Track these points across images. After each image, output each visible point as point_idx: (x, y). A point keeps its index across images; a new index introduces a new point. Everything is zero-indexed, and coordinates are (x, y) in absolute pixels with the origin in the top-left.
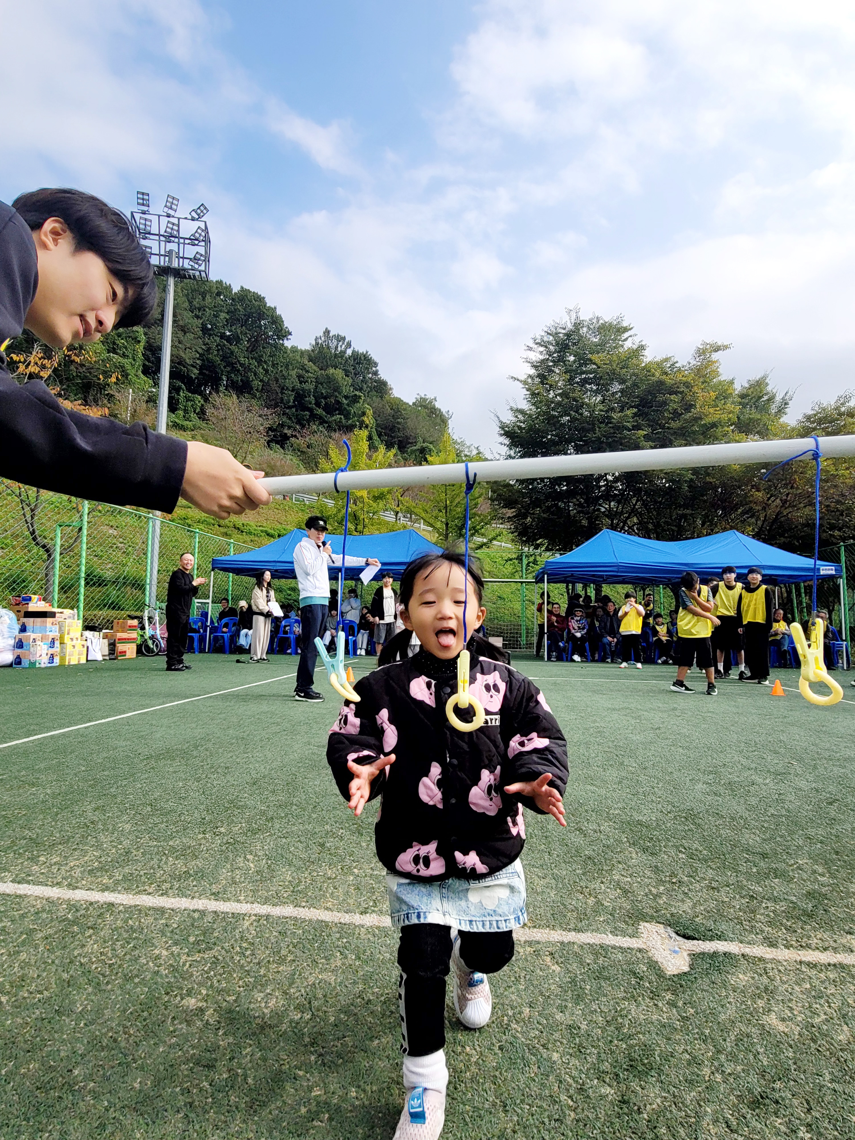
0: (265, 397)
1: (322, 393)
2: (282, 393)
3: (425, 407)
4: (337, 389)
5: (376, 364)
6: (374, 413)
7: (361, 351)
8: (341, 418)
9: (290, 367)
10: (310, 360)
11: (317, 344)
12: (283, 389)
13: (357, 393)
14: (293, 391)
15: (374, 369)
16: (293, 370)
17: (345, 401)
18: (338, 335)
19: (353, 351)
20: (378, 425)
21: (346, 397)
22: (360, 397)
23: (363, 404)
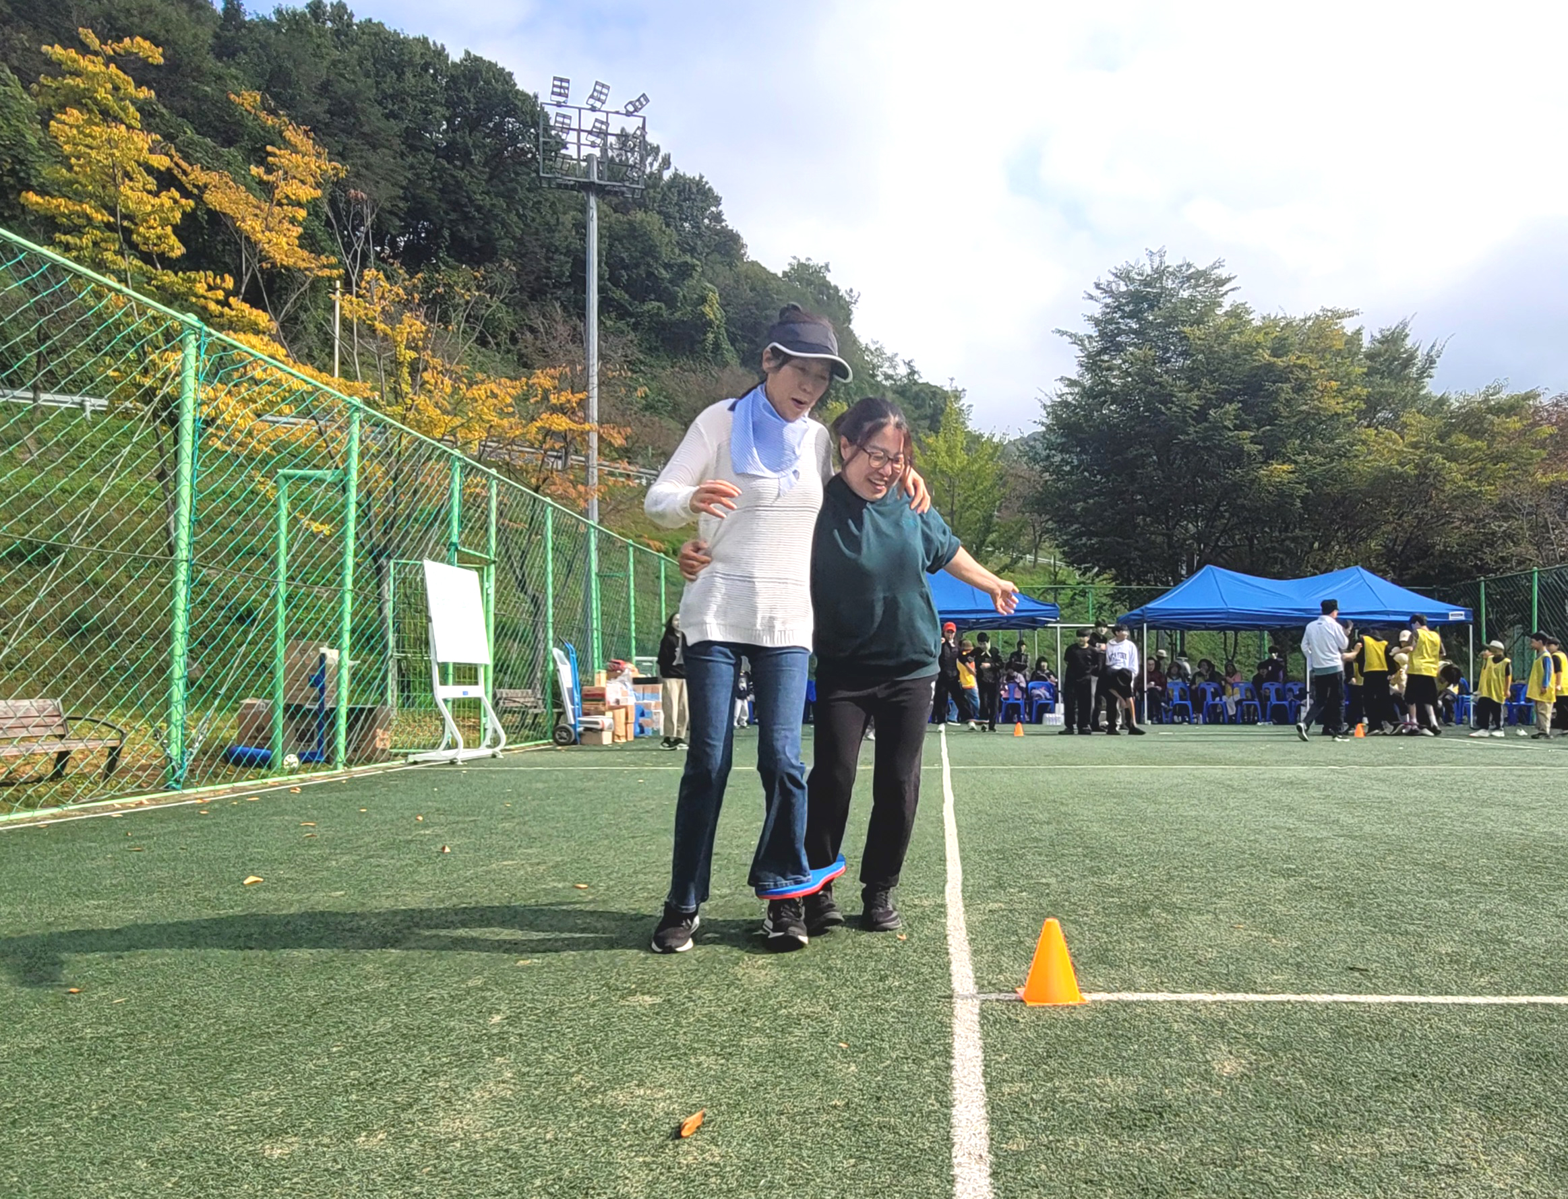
1: (622, 259)
2: (548, 259)
3: (807, 281)
4: (650, 251)
5: (717, 201)
6: (721, 297)
7: (689, 175)
8: (659, 308)
9: (560, 207)
11: (606, 160)
12: (548, 250)
13: (688, 258)
15: (713, 209)
17: (665, 274)
18: (646, 143)
19: (676, 175)
20: (729, 321)
21: (667, 266)
22: (693, 267)
23: (699, 281)
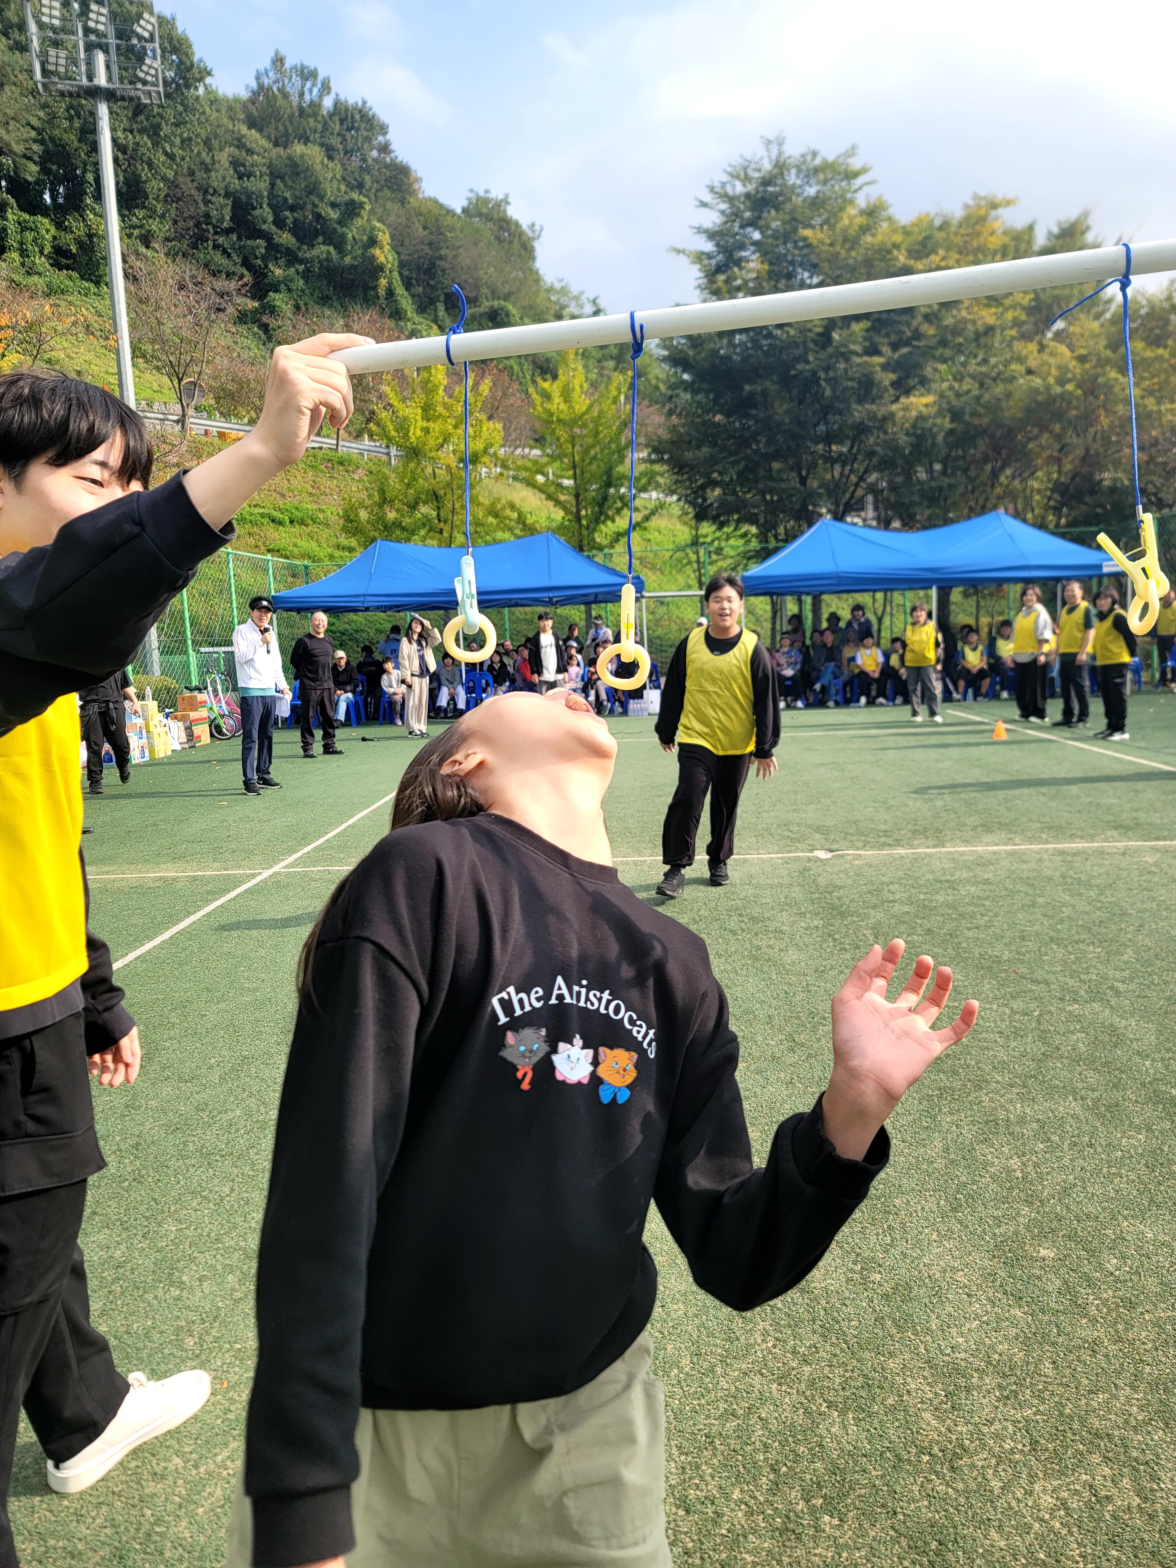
0: (173, 212)
1: (286, 199)
2: (206, 202)
3: (488, 218)
4: (314, 189)
5: (383, 129)
6: (392, 237)
7: (351, 101)
8: (328, 252)
9: (215, 143)
10: (252, 124)
11: (261, 86)
12: (206, 192)
13: (355, 196)
14: (227, 195)
16: (221, 150)
18: (303, 67)
19: (336, 103)
20: (402, 265)
22: (361, 205)
23: (369, 220)
